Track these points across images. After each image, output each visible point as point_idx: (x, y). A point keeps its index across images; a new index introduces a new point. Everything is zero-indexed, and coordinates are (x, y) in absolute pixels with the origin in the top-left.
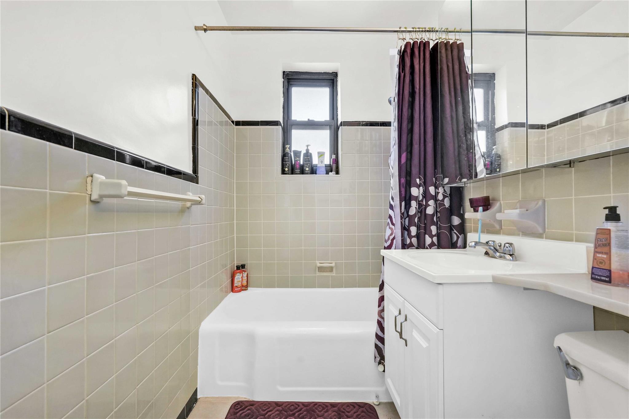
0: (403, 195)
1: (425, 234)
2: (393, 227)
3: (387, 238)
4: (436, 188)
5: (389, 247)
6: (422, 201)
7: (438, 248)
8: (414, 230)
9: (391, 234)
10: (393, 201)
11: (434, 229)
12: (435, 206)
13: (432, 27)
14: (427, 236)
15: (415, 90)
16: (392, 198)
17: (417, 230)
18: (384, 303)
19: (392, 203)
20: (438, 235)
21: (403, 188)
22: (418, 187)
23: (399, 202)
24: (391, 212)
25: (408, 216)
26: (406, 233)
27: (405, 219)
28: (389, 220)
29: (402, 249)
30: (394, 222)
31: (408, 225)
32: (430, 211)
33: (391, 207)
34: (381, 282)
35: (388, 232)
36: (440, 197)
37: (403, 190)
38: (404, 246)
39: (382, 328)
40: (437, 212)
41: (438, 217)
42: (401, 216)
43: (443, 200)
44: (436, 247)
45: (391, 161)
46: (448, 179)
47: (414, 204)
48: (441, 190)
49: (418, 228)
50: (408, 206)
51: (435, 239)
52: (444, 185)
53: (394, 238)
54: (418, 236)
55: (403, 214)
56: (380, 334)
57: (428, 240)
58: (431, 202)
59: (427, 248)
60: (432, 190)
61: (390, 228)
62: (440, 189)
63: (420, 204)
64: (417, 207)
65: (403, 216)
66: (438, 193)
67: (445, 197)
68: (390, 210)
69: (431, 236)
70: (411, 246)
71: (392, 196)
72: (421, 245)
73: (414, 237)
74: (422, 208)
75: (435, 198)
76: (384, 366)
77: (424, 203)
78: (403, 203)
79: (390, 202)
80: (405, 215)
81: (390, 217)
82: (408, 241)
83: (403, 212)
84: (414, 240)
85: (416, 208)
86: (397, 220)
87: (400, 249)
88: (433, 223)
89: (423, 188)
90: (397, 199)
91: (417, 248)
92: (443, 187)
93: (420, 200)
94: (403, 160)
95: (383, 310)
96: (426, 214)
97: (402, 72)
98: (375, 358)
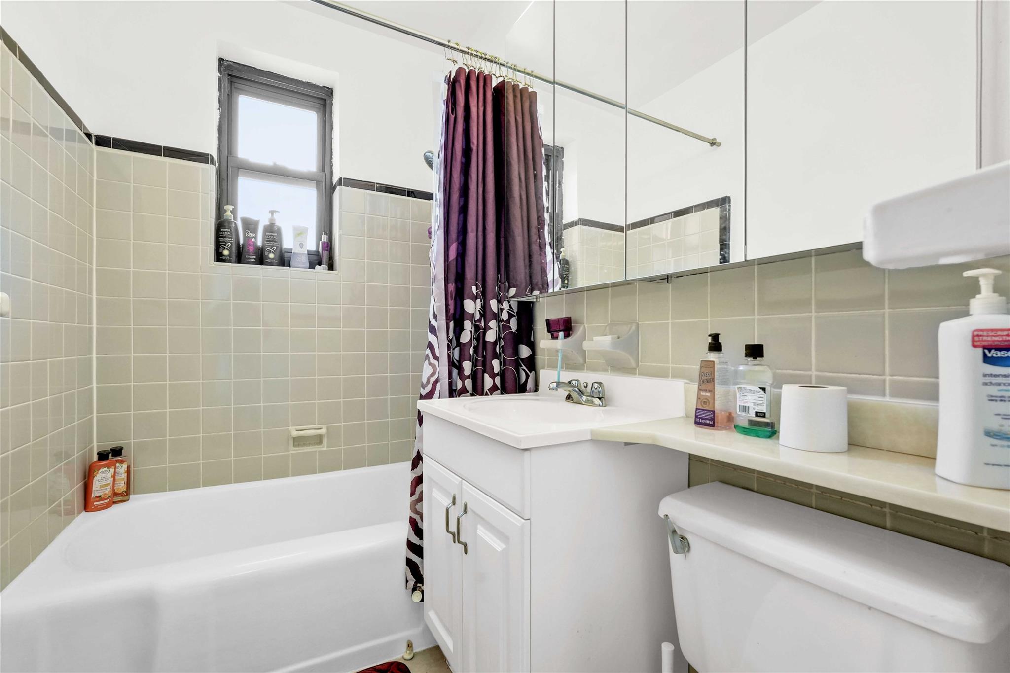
0: (452, 311)
1: (484, 371)
2: (436, 362)
3: (424, 380)
4: (500, 302)
5: (429, 396)
6: (479, 321)
7: (502, 394)
8: (467, 366)
9: (433, 374)
10: (436, 321)
11: (496, 363)
12: (497, 330)
13: (495, 55)
14: (486, 376)
15: (472, 146)
16: (435, 316)
17: (473, 366)
18: (422, 487)
19: (433, 322)
20: (502, 374)
21: (451, 300)
22: (475, 298)
23: (445, 321)
24: (432, 338)
25: (459, 344)
26: (455, 371)
27: (454, 349)
28: (428, 351)
29: (450, 397)
30: (437, 354)
31: (458, 359)
32: (491, 336)
33: (433, 330)
34: (415, 454)
35: (427, 370)
36: (505, 316)
37: (451, 303)
38: (453, 393)
39: (418, 532)
40: (500, 338)
41: (502, 347)
42: (448, 344)
43: (508, 321)
44: (499, 392)
45: (432, 254)
46: (515, 289)
47: (468, 325)
48: (505, 305)
49: (475, 364)
50: (459, 329)
51: (498, 380)
52: (510, 298)
53: (437, 381)
54: (474, 376)
55: (451, 341)
56: (415, 540)
57: (488, 382)
58: (493, 324)
59: (487, 394)
60: (493, 304)
61: (430, 364)
62: (504, 303)
63: (477, 328)
64: (473, 331)
65: (452, 344)
66: (502, 310)
67: (511, 316)
68: (429, 334)
69: (493, 376)
70: (463, 391)
71: (434, 312)
72: (478, 390)
73: (469, 377)
74: (479, 332)
75: (497, 317)
76: (422, 592)
77: (483, 324)
78: (452, 324)
79: (430, 322)
80: (455, 341)
81: (431, 346)
82: (459, 385)
83: (451, 338)
84: (468, 383)
85: (471, 332)
86: (442, 351)
87: (446, 398)
88: (495, 356)
89: (481, 301)
90: (442, 317)
91: (472, 395)
92: (509, 302)
93: (476, 319)
94: (453, 255)
95: (420, 499)
96: (485, 342)
97: (452, 114)
98: (407, 581)
